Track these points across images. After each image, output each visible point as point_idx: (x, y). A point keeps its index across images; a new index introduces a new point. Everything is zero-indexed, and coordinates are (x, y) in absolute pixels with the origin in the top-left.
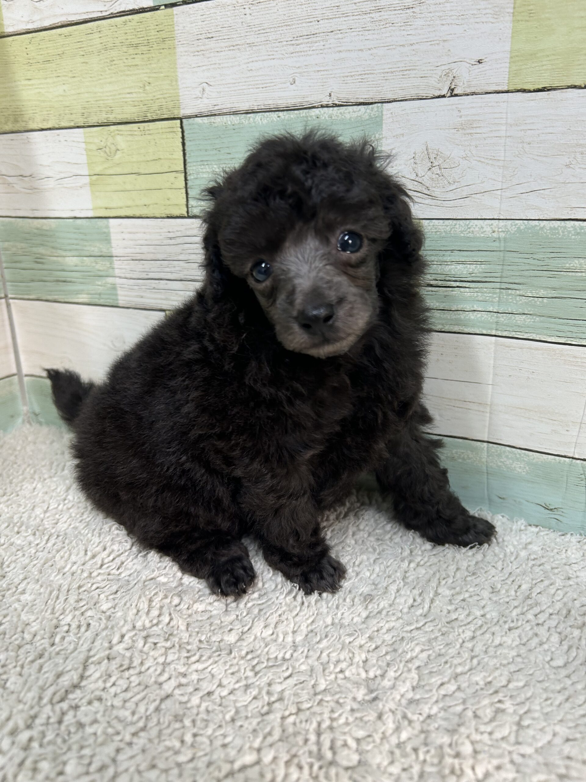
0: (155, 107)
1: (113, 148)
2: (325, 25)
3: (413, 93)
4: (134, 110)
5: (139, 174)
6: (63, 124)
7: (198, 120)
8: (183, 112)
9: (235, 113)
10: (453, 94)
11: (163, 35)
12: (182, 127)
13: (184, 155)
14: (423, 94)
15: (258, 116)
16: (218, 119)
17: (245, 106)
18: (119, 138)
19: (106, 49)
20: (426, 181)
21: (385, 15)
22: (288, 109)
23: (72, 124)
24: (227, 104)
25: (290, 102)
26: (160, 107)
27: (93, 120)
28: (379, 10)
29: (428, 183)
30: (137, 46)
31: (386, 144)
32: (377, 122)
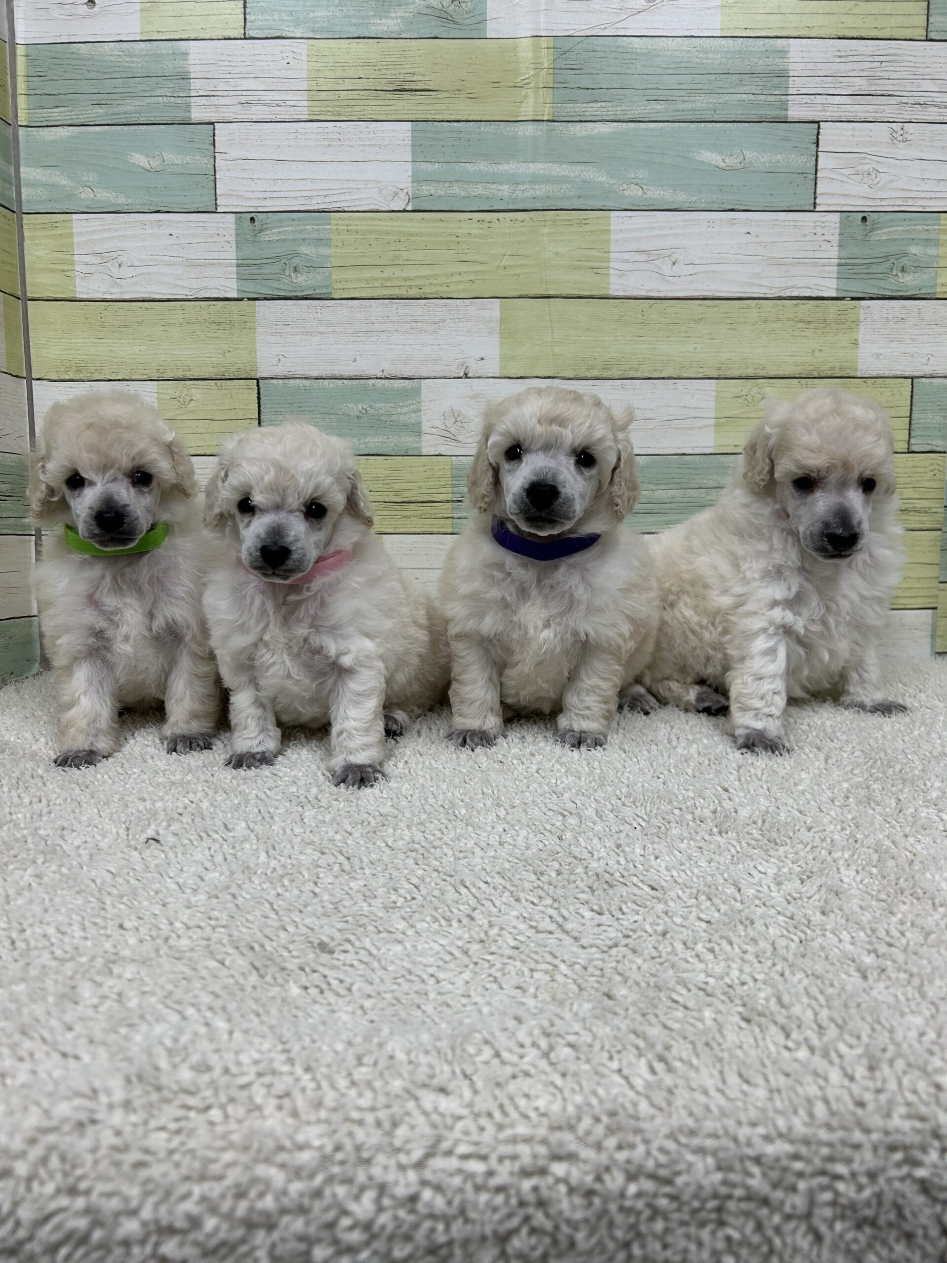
0: (233, 369)
1: (188, 398)
2: (377, 327)
3: (441, 374)
4: (212, 370)
5: (213, 420)
6: (134, 377)
7: (274, 381)
8: (258, 375)
9: (307, 378)
10: (466, 376)
11: (245, 318)
12: (258, 385)
13: (259, 406)
14: (448, 375)
15: (326, 382)
16: (292, 381)
17: (315, 374)
18: (194, 391)
19: (188, 323)
20: (453, 430)
21: (420, 325)
22: (350, 378)
23: (145, 377)
24: (300, 372)
25: (352, 374)
26: (239, 370)
27: (170, 375)
28: (416, 322)
29: (454, 432)
30: (219, 324)
31: (424, 406)
32: (417, 391)
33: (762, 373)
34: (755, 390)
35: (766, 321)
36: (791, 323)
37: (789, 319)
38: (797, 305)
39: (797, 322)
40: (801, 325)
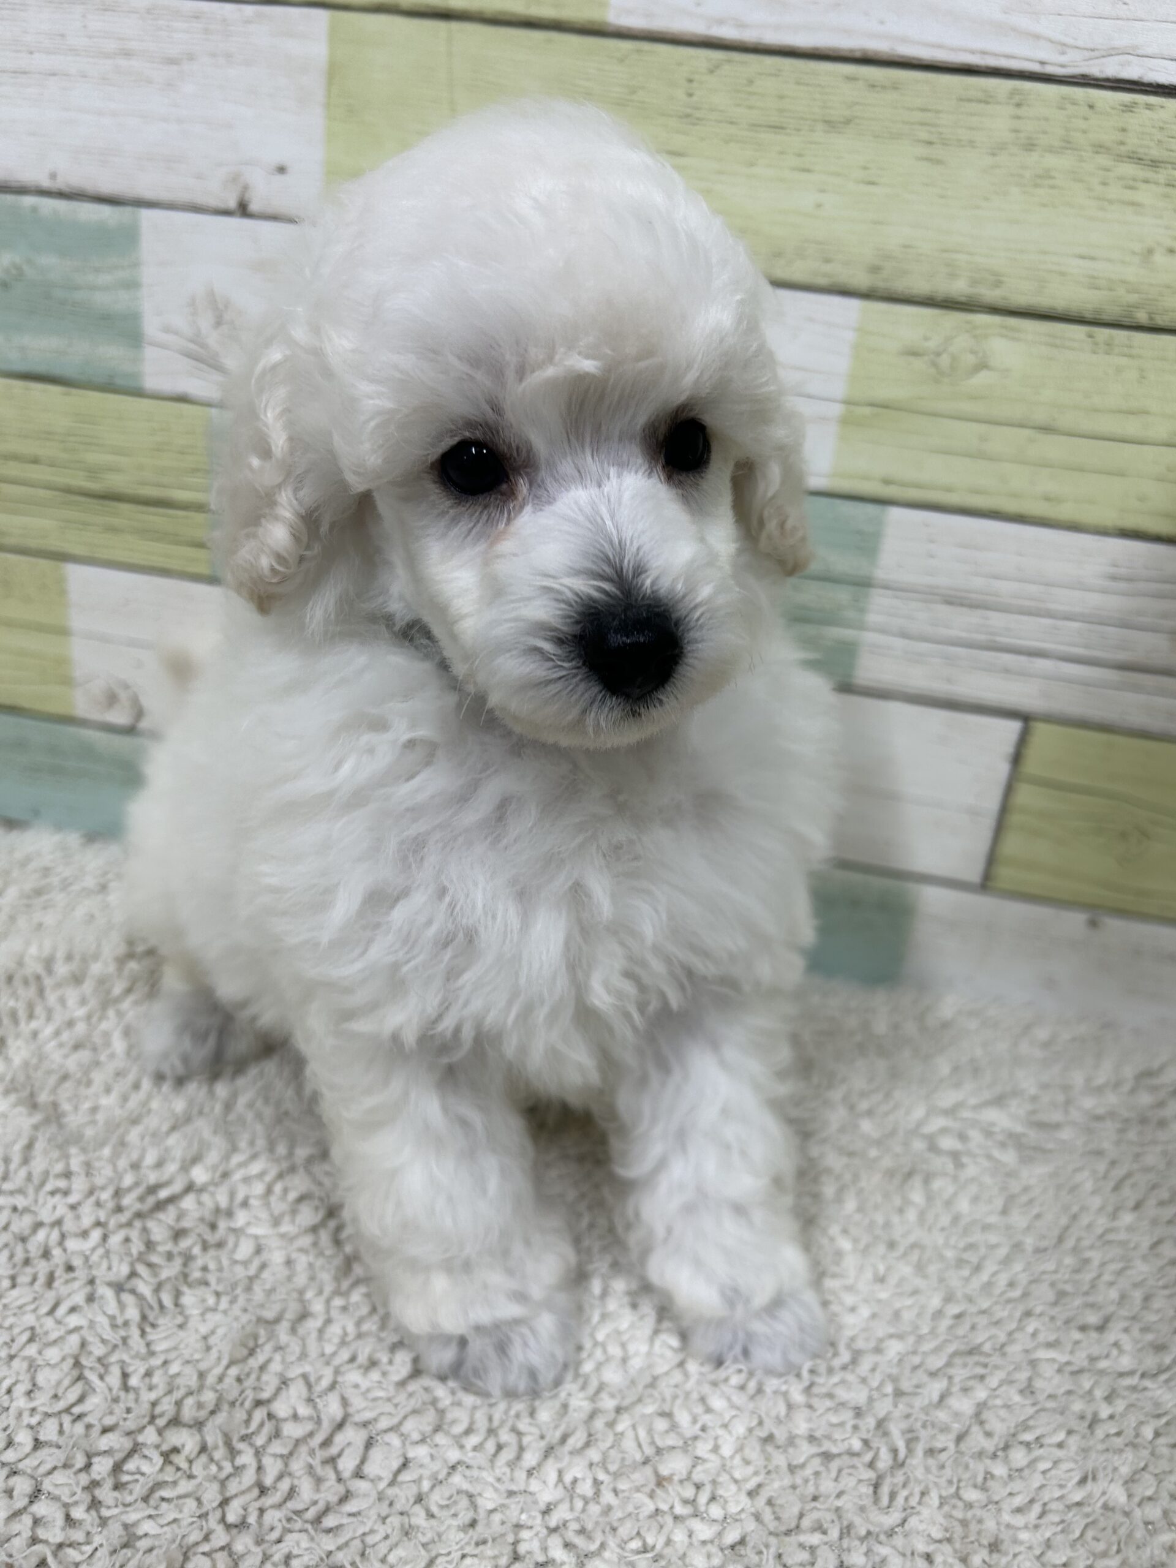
2: (39, 61)
3: (184, 197)
10: (243, 210)
14: (201, 202)
20: (212, 343)
29: (215, 348)
31: (148, 274)
32: (130, 236)
33: (990, 295)
34: (962, 342)
35: (1030, 146)
36: (1103, 160)
37: (1099, 148)
38: (1129, 108)
39: (1120, 158)
40: (1129, 169)
